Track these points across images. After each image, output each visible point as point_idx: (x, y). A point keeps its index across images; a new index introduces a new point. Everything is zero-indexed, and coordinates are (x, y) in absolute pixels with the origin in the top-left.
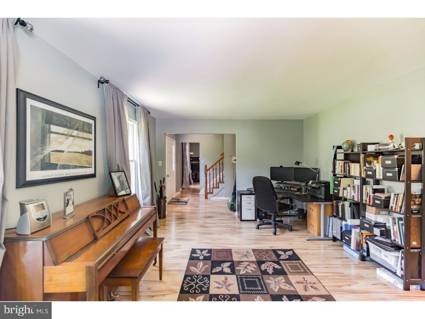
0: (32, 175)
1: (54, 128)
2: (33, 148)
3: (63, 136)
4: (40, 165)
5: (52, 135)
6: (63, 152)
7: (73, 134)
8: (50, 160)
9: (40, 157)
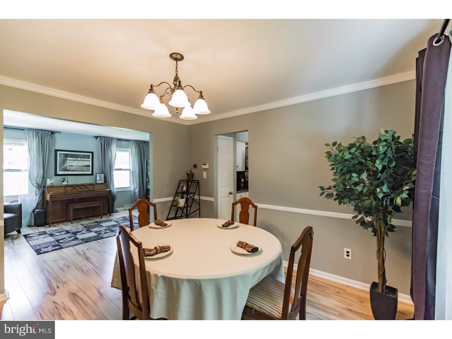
0: (59, 173)
1: (68, 159)
2: (60, 165)
3: (73, 161)
4: (62, 170)
5: (68, 161)
6: (73, 166)
7: (78, 160)
8: (66, 168)
9: (63, 167)
